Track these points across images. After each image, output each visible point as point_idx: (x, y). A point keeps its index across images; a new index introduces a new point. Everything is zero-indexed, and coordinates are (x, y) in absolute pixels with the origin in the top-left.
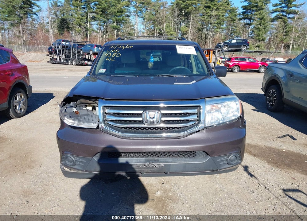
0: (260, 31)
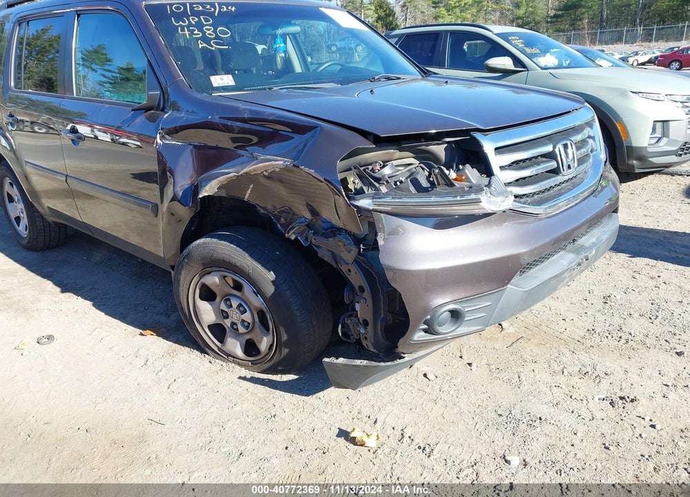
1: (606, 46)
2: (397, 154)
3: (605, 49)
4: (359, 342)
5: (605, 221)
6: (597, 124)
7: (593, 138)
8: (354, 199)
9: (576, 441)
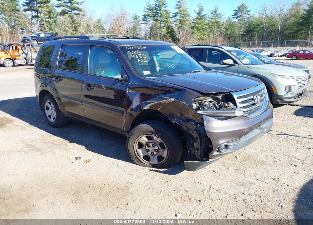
0: (51, 24)
1: (264, 48)
2: (207, 98)
3: (265, 49)
4: (194, 155)
5: (269, 120)
6: (266, 89)
7: (264, 93)
8: (197, 111)
9: (265, 190)
